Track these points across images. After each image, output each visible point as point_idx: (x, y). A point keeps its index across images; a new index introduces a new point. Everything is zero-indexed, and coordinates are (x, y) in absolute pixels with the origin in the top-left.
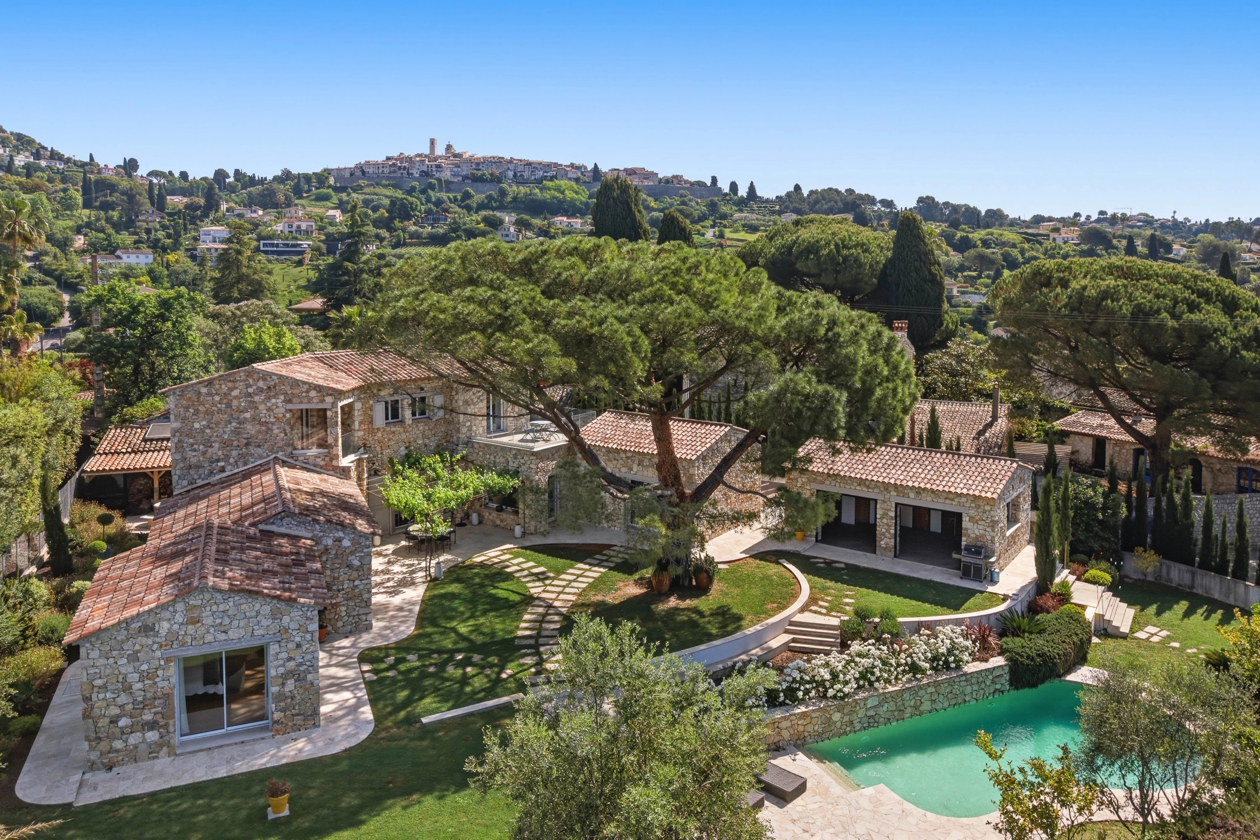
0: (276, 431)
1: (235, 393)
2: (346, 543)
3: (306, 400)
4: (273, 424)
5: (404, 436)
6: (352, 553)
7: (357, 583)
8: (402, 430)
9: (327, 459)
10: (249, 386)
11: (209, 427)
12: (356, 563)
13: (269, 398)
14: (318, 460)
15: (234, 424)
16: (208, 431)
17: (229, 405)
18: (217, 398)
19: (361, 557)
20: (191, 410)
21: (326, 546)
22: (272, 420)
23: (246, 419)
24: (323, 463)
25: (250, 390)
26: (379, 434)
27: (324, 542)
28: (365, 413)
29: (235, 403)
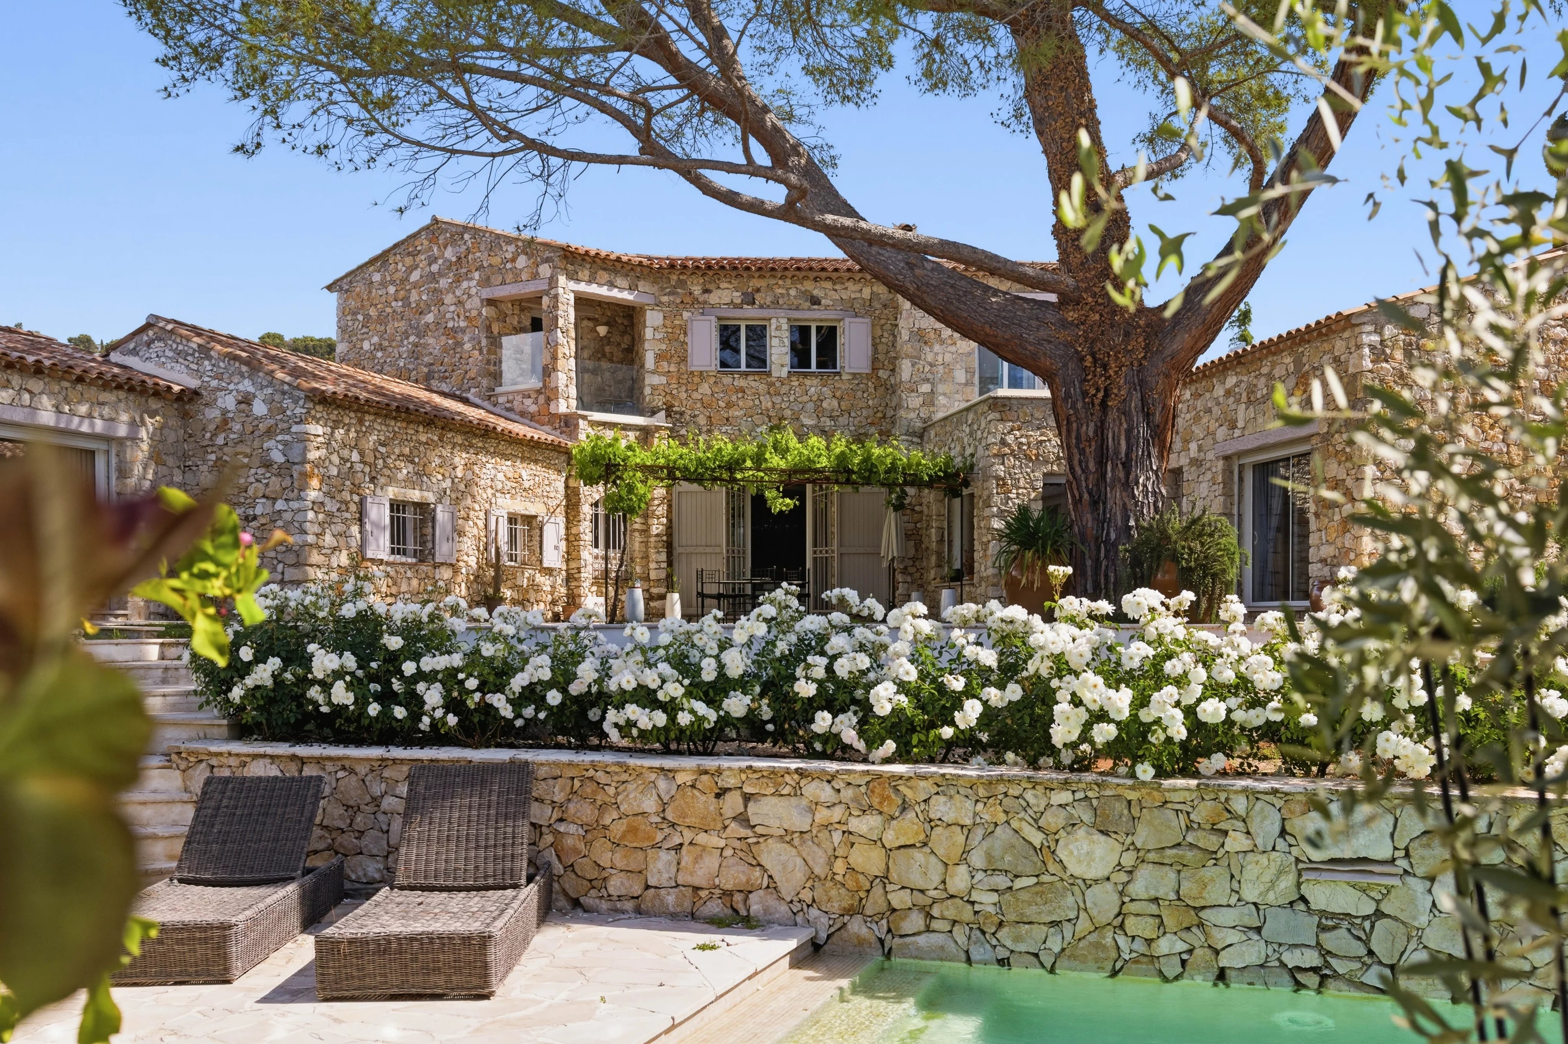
0: (468, 346)
1: (415, 276)
2: (259, 408)
3: (509, 277)
4: (463, 331)
5: (767, 403)
6: (270, 433)
7: (280, 505)
8: (762, 388)
9: (542, 399)
10: (432, 260)
11: (381, 348)
12: (278, 457)
13: (458, 280)
14: (528, 402)
15: (412, 339)
16: (379, 354)
17: (406, 300)
18: (392, 289)
19: (286, 444)
20: (360, 317)
21: (225, 412)
22: (463, 324)
23: (427, 325)
24: (533, 408)
25: (435, 268)
26: (705, 389)
27: (220, 403)
28: (670, 338)
29: (414, 296)
